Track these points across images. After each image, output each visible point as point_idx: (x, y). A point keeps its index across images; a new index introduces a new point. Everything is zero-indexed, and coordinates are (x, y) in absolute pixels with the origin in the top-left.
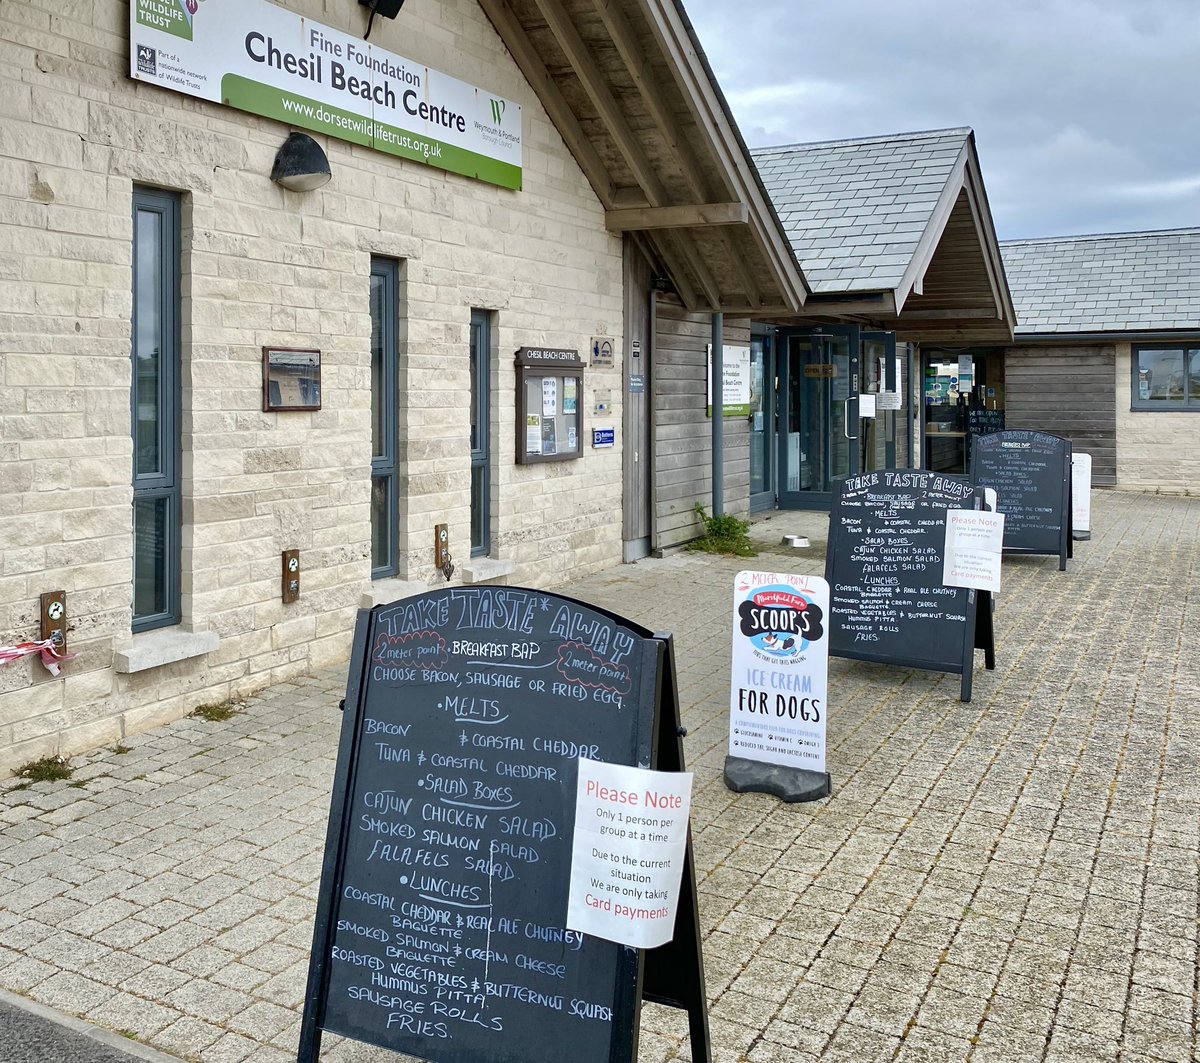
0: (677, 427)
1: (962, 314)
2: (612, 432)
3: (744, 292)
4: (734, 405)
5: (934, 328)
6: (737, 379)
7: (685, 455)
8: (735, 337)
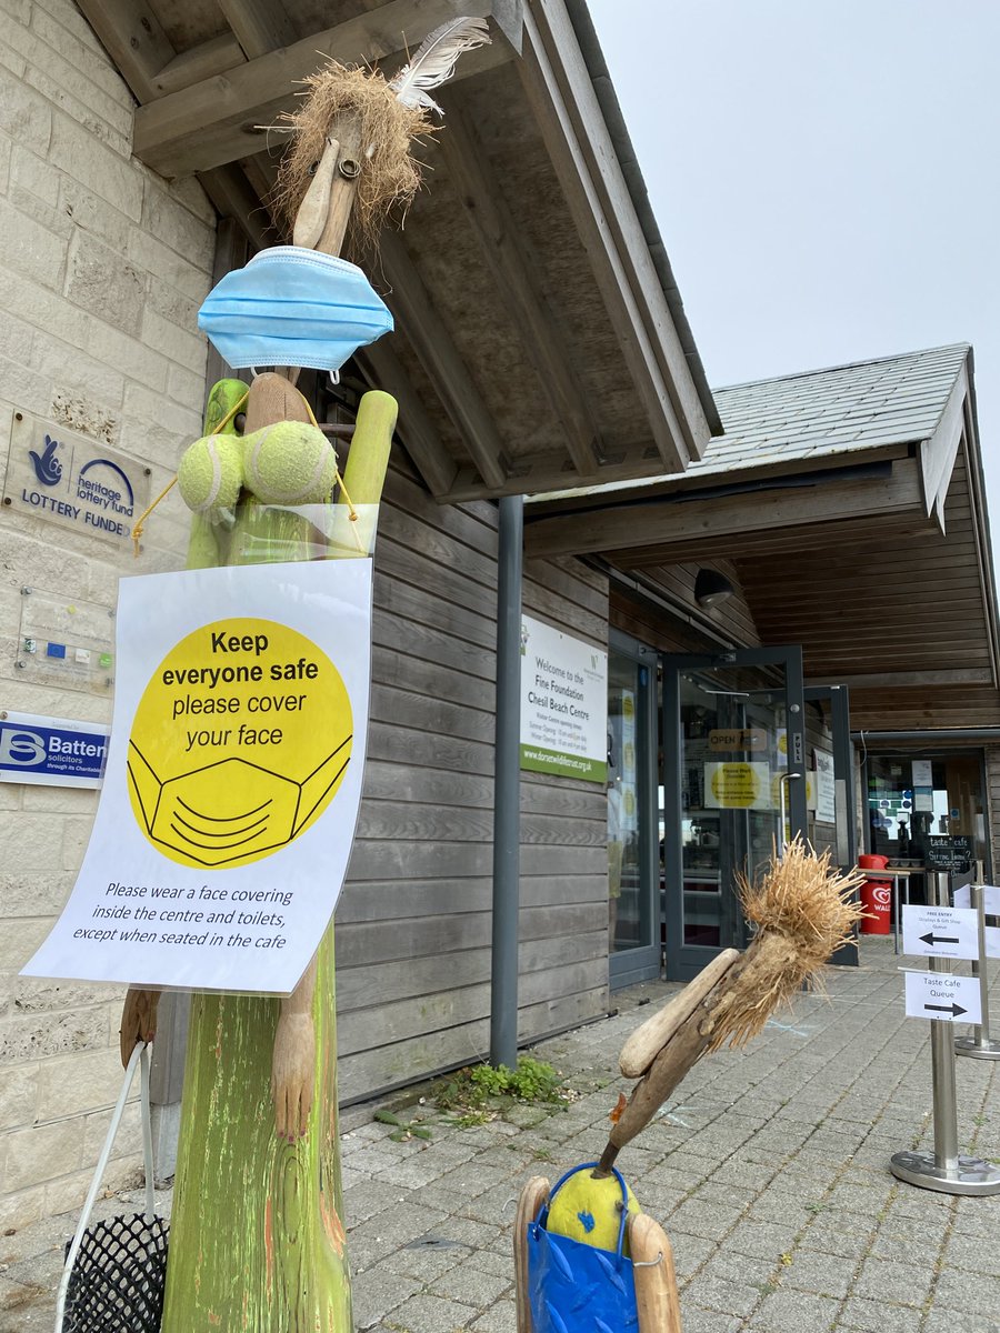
0: (403, 772)
1: (940, 678)
2: (99, 741)
3: (557, 440)
4: (570, 757)
5: (891, 708)
6: (579, 705)
7: (428, 848)
8: (574, 622)
